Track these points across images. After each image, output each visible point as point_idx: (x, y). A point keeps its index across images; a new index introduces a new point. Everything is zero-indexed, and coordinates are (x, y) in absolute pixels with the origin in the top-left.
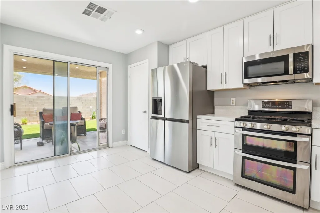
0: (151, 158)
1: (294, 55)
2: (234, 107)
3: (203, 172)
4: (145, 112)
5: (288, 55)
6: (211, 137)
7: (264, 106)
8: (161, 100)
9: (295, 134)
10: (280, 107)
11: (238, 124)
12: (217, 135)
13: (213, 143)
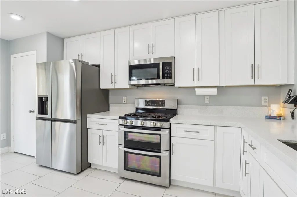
0: (37, 165)
1: (163, 63)
2: (126, 104)
3: (94, 170)
4: (33, 112)
5: (159, 63)
6: (100, 135)
7: (147, 105)
8: (47, 99)
9: (159, 129)
10: (157, 105)
11: (122, 122)
12: (105, 133)
13: (101, 141)
